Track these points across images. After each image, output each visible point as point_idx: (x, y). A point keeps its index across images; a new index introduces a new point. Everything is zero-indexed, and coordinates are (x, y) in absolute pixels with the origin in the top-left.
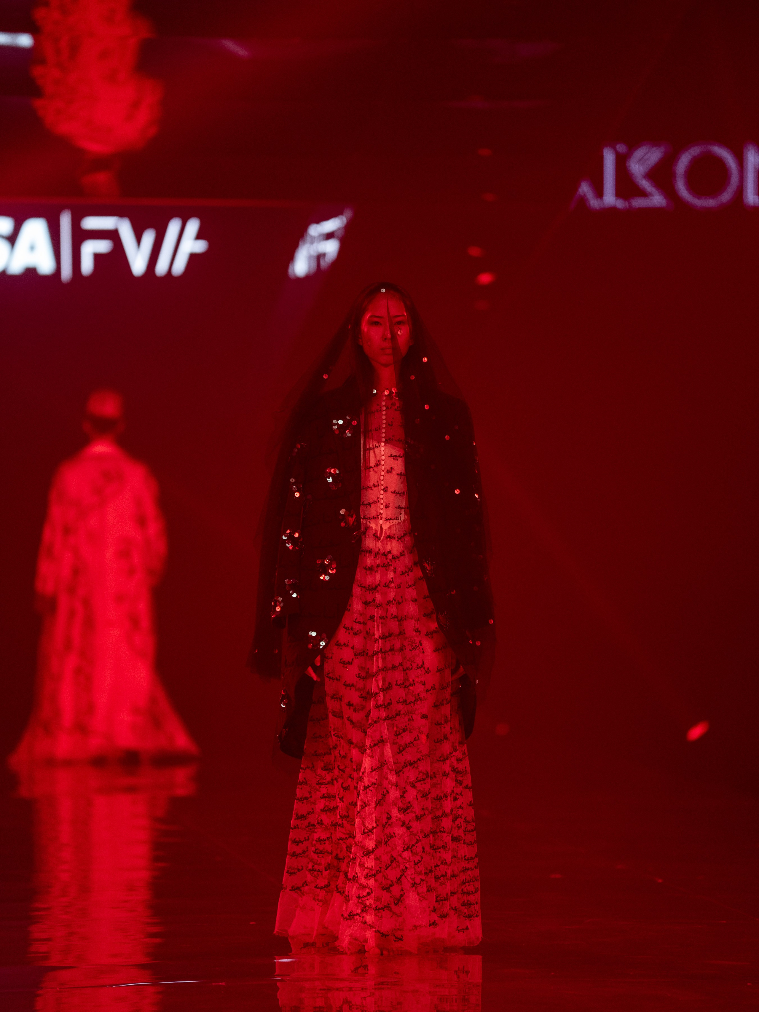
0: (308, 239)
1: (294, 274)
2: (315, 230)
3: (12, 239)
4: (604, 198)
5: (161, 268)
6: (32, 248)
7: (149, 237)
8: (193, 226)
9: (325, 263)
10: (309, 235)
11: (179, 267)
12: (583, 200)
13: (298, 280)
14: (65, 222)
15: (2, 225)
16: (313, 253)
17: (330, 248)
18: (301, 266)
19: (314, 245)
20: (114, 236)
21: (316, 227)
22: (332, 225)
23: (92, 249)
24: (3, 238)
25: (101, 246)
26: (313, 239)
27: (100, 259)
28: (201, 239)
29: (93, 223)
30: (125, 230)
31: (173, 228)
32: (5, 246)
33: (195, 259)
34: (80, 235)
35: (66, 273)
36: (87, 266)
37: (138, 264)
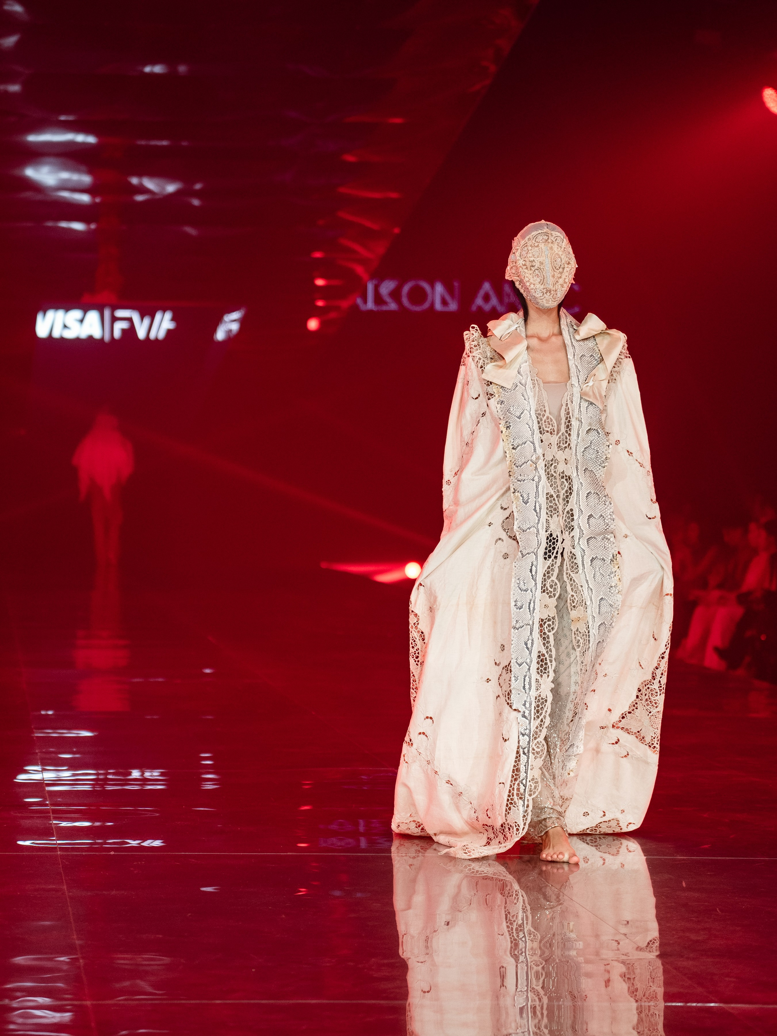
0: (223, 322)
1: (217, 339)
2: (227, 318)
3: (82, 321)
4: (367, 304)
5: (152, 336)
6: (91, 325)
7: (147, 321)
8: (168, 315)
9: (231, 335)
10: (224, 320)
11: (161, 335)
12: (357, 306)
13: (218, 342)
14: (107, 313)
15: (76, 314)
16: (226, 330)
17: (235, 327)
18: (220, 335)
19: (227, 324)
20: (130, 320)
21: (227, 316)
22: (236, 315)
23: (119, 326)
24: (77, 320)
25: (124, 325)
26: (226, 322)
27: (124, 331)
28: (172, 322)
29: (120, 313)
30: (135, 317)
31: (158, 316)
32: (78, 324)
33: (169, 332)
34: (114, 319)
35: (107, 338)
36: (117, 334)
37: (141, 334)
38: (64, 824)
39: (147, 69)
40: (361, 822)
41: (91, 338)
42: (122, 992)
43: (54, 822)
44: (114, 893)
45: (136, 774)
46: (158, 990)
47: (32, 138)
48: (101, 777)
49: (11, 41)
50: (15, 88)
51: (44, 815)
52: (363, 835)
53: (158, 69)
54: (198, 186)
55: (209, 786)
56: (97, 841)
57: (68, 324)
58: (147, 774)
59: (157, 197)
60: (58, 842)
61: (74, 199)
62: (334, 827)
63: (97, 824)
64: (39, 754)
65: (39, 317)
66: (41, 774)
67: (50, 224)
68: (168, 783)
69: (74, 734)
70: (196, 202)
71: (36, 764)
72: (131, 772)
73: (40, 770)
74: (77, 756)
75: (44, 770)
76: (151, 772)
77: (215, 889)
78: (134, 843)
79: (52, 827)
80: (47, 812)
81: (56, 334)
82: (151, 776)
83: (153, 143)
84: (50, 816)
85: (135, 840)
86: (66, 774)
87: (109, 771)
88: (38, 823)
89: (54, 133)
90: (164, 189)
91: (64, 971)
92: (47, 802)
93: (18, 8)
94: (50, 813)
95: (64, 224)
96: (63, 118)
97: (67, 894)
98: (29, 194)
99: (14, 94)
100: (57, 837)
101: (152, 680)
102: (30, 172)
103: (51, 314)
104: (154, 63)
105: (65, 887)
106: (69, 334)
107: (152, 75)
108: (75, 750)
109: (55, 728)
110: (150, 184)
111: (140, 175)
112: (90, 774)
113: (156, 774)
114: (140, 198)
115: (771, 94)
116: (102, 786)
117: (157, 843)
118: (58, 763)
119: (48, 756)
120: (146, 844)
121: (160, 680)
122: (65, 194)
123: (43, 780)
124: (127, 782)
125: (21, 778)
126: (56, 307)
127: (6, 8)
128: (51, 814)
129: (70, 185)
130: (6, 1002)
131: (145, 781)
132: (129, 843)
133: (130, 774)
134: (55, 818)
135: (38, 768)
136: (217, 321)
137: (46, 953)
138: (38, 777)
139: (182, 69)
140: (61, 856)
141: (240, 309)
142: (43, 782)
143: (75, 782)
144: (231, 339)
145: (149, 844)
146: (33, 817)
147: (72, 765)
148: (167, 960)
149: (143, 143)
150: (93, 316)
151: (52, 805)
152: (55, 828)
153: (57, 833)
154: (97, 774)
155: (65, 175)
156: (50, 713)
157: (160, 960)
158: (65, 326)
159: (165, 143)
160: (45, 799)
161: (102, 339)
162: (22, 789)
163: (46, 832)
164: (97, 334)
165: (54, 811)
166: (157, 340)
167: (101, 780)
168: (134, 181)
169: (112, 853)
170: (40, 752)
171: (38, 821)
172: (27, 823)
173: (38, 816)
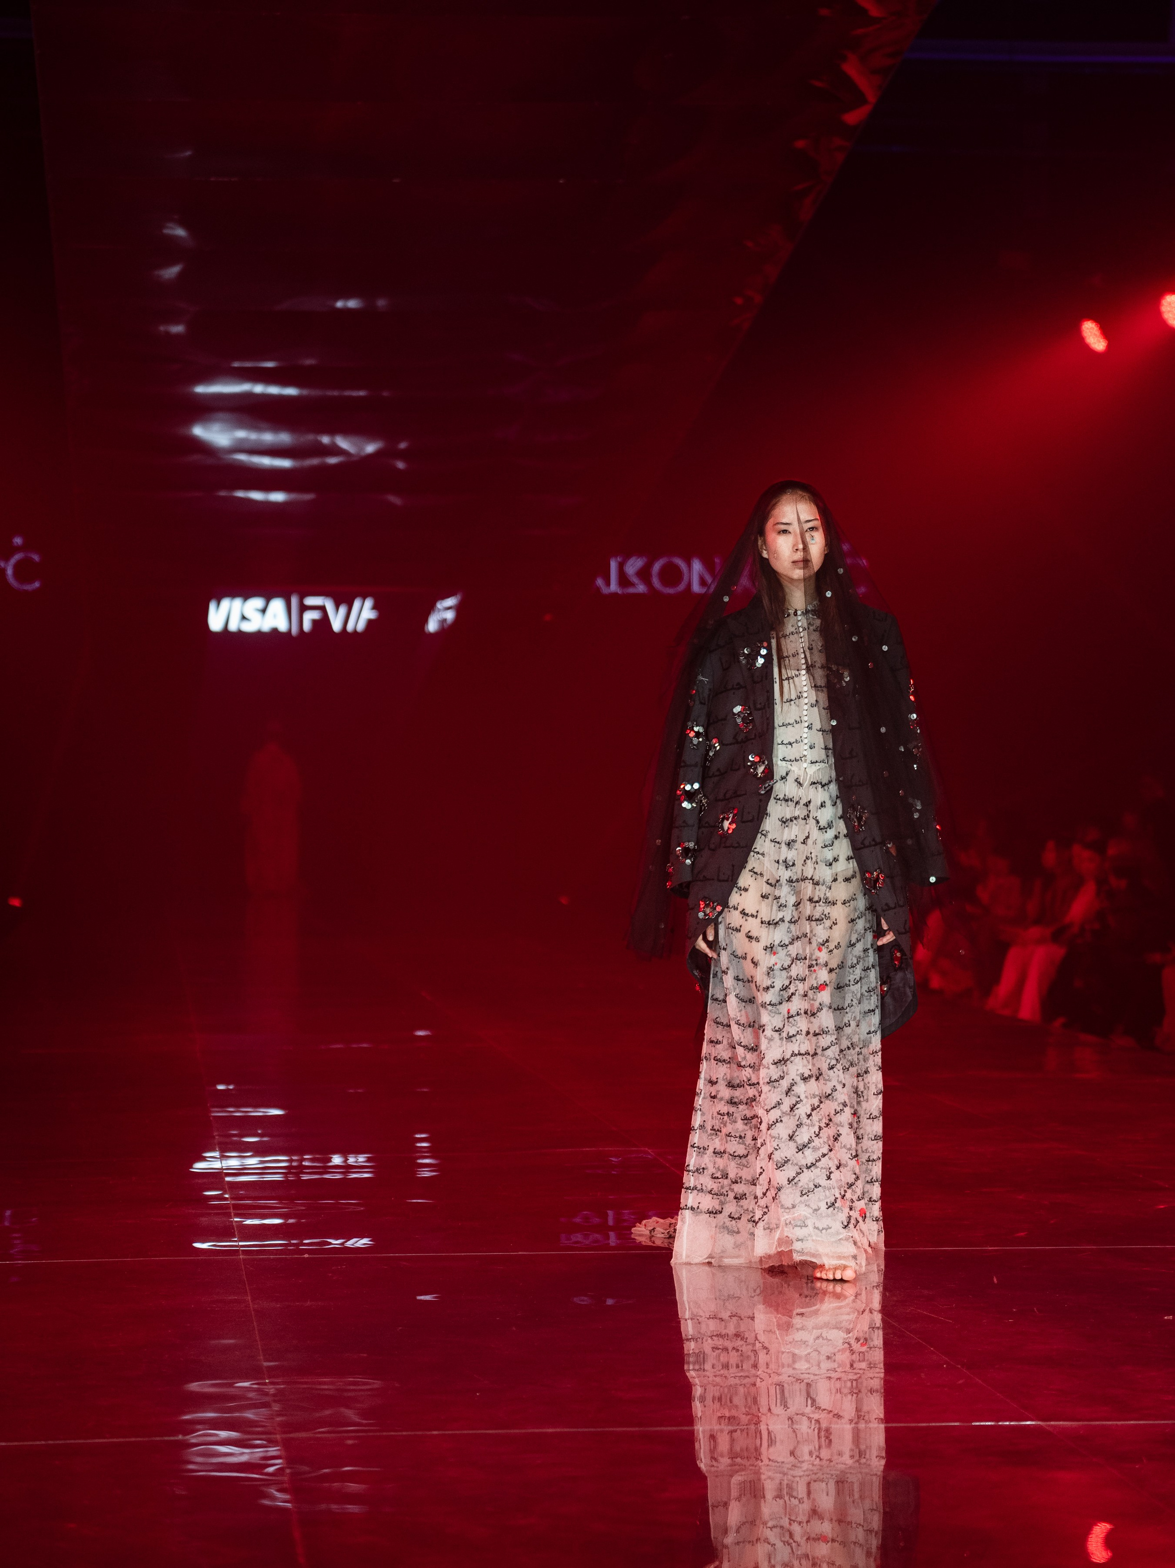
0: (436, 609)
1: (428, 631)
2: (440, 605)
3: (264, 611)
5: (350, 627)
6: (275, 616)
7: (343, 610)
8: (369, 603)
9: (445, 626)
10: (438, 608)
11: (361, 627)
12: (598, 589)
13: (430, 634)
14: (294, 601)
15: (257, 603)
16: (439, 619)
17: (450, 616)
18: (432, 626)
19: (440, 613)
20: (322, 609)
21: (441, 603)
22: (450, 602)
23: (310, 617)
24: (258, 610)
25: (315, 615)
26: (439, 610)
27: (315, 622)
28: (374, 611)
29: (310, 601)
30: (329, 605)
31: (357, 604)
32: (258, 615)
33: (370, 622)
34: (303, 608)
35: (295, 631)
36: (307, 626)
37: (336, 625)
38: (249, 1222)
39: (339, 304)
40: (610, 1213)
41: (275, 631)
42: (322, 1423)
43: (236, 1219)
44: (309, 1303)
45: (337, 1160)
46: (366, 1420)
47: (200, 389)
48: (294, 1164)
49: (172, 272)
50: (178, 329)
51: (224, 1211)
52: (612, 1229)
53: (352, 304)
54: (403, 445)
55: (426, 1174)
56: (292, 1242)
57: (246, 615)
58: (351, 1160)
59: (355, 459)
60: (241, 1244)
61: (252, 463)
62: (578, 1220)
63: (291, 1221)
64: (217, 1137)
65: (212, 606)
66: (220, 1162)
67: (223, 493)
68: (376, 1170)
69: (260, 1112)
70: (401, 465)
71: (213, 1150)
72: (332, 1157)
73: (219, 1157)
74: (265, 1139)
75: (223, 1157)
76: (356, 1157)
77: (435, 1297)
78: (336, 1243)
79: (233, 1226)
80: (226, 1207)
81: (233, 627)
82: (356, 1162)
83: (347, 393)
84: (230, 1213)
85: (337, 1239)
86: (253, 1161)
87: (305, 1157)
88: (218, 1220)
89: (226, 383)
90: (362, 449)
91: (251, 1399)
92: (227, 1196)
93: (180, 232)
94: (230, 1208)
95: (240, 494)
96: (236, 364)
97: (251, 1306)
98: (196, 457)
99: (177, 336)
100: (238, 1238)
101: (354, 1046)
102: (198, 431)
103: (226, 603)
104: (347, 296)
105: (249, 1298)
106: (249, 627)
107: (347, 311)
108: (259, 1132)
109: (238, 1106)
110: (343, 443)
111: (332, 432)
112: (281, 1161)
113: (362, 1159)
114: (332, 460)
115: (1092, 328)
116: (297, 1175)
117: (362, 1242)
118: (242, 1148)
119: (227, 1140)
120: (349, 1244)
121: (365, 1045)
122: (242, 457)
123: (222, 1169)
124: (326, 1169)
125: (199, 1166)
126: (233, 594)
127: (166, 231)
128: (232, 1211)
129: (246, 446)
130: (180, 1437)
131: (347, 1168)
132: (330, 1244)
133: (330, 1160)
134: (237, 1215)
135: (216, 1154)
136: (430, 609)
137: (225, 1379)
138: (217, 1165)
139: (381, 303)
140: (244, 1260)
141: (457, 594)
142: (221, 1171)
143: (263, 1171)
144: (445, 630)
145: (353, 1245)
146: (210, 1214)
147: (259, 1150)
148: (377, 1384)
149: (336, 393)
150: (277, 605)
151: (232, 1198)
152: (238, 1227)
153: (239, 1232)
154: (291, 1161)
155: (241, 434)
156: (231, 1087)
157: (367, 1384)
158: (244, 618)
159: (362, 393)
160: (225, 1193)
161: (289, 632)
162: (197, 1181)
163: (226, 1232)
164: (283, 626)
165: (236, 1207)
166: (355, 632)
167: (294, 1167)
168: (325, 440)
169: (306, 1256)
170: (218, 1135)
171: (216, 1219)
172: (204, 1220)
173: (216, 1213)
